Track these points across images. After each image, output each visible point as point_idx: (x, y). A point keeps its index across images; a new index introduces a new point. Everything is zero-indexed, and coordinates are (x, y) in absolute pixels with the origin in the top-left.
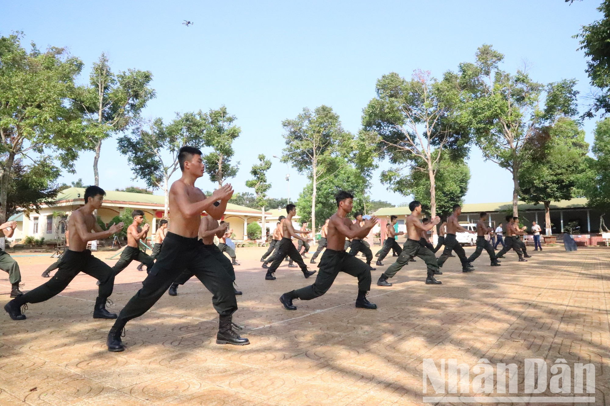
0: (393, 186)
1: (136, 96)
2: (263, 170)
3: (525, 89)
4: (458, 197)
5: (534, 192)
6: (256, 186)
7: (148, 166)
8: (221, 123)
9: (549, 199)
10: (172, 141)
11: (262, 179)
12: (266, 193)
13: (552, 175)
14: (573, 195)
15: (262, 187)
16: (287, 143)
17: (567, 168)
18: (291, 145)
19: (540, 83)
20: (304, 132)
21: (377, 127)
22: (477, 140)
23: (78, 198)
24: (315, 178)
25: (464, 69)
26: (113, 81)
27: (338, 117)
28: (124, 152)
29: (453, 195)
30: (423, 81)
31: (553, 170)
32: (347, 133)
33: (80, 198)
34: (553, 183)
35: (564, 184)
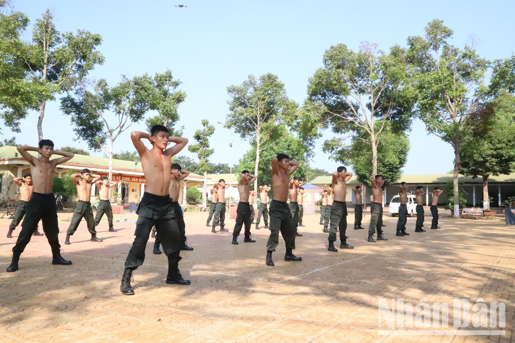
0: (335, 156)
1: (84, 57)
2: (206, 135)
3: (471, 64)
4: (397, 168)
5: (474, 165)
6: (199, 151)
7: (91, 127)
8: (166, 87)
9: (488, 173)
10: (118, 103)
11: (205, 144)
12: (208, 158)
13: (492, 149)
14: (512, 170)
15: (205, 152)
16: (232, 109)
17: (507, 143)
18: (236, 111)
19: (487, 59)
20: (248, 99)
21: (322, 97)
22: (421, 114)
23: (15, 157)
24: (258, 145)
25: (412, 42)
26: (58, 39)
27: (283, 85)
28: (68, 113)
29: (392, 167)
30: (370, 53)
31: (493, 145)
32: (292, 102)
33: (17, 157)
34: (493, 157)
35: (504, 158)
